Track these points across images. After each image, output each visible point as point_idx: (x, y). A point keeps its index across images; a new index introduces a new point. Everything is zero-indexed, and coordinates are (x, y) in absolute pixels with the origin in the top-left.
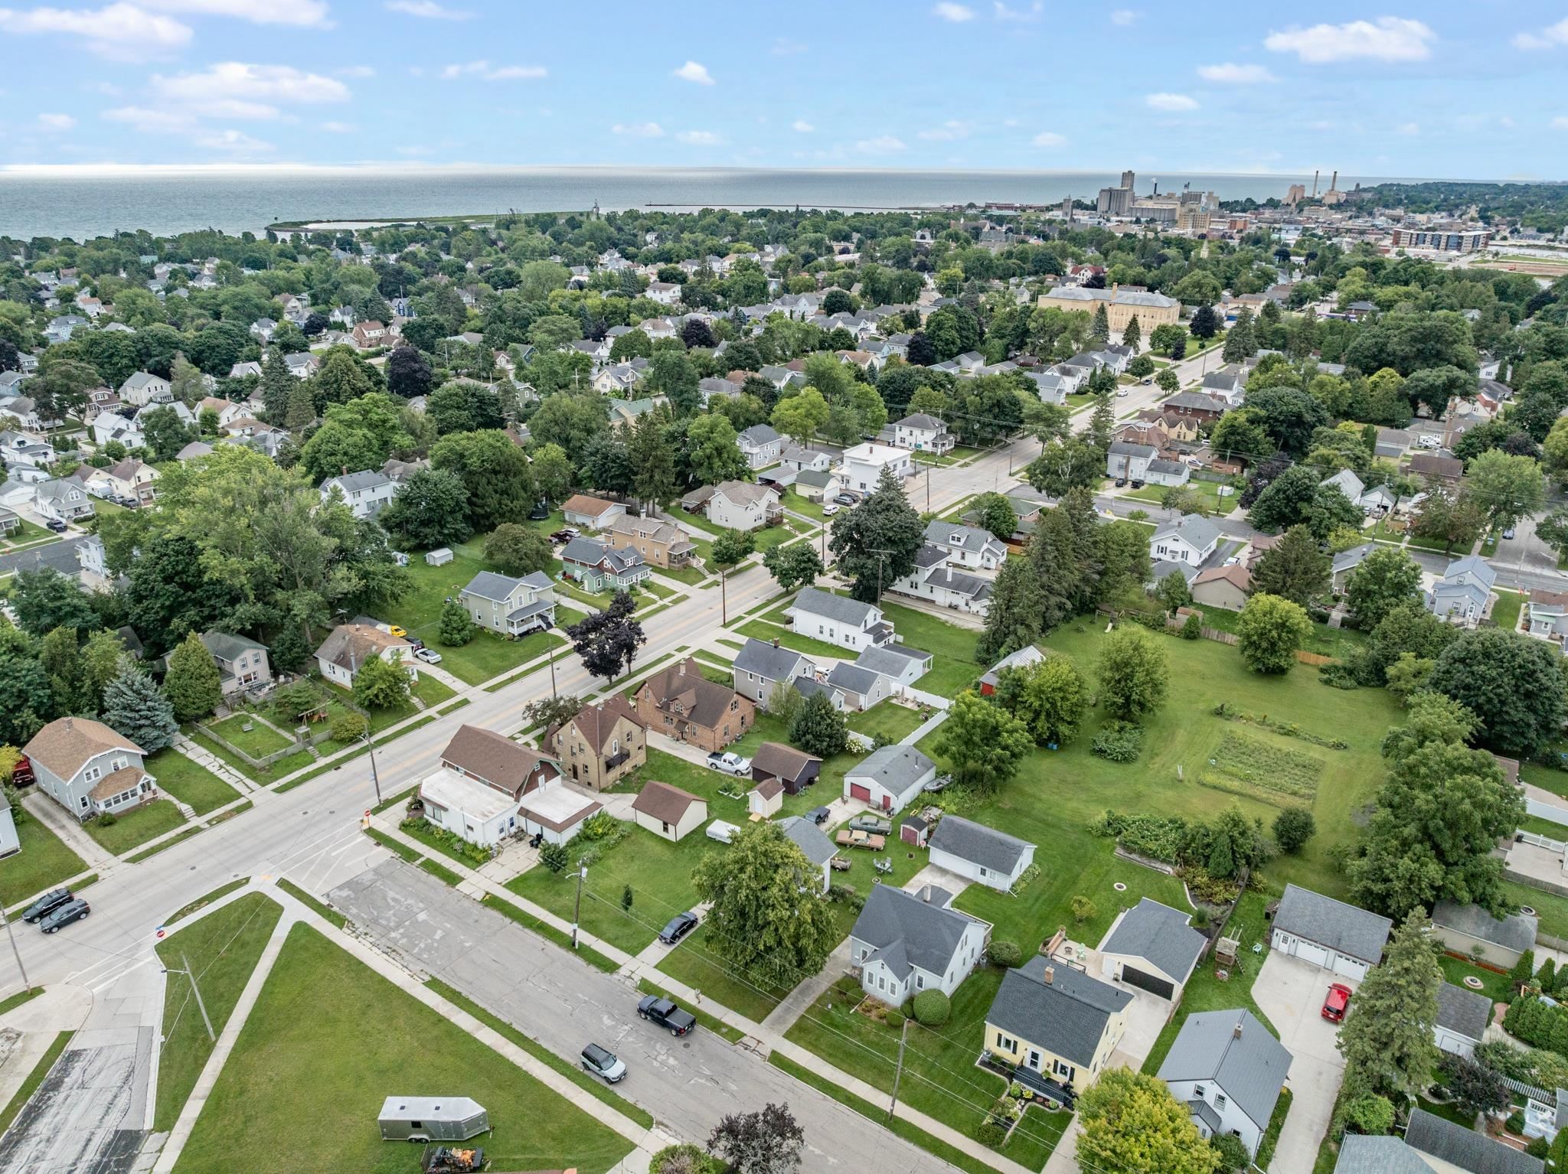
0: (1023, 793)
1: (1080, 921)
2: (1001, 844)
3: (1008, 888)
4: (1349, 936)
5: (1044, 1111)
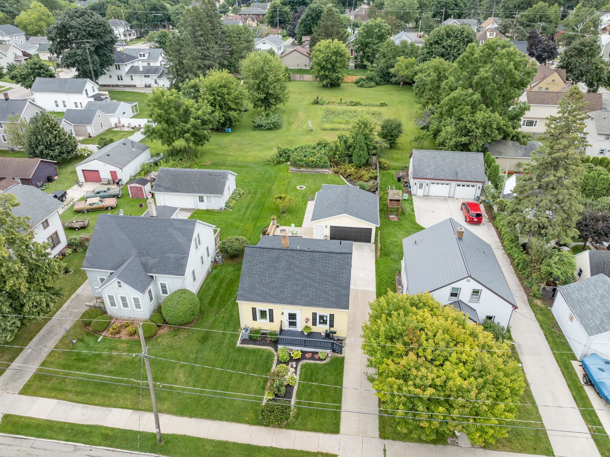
0: (215, 154)
1: (284, 212)
2: (210, 175)
3: (223, 205)
4: (462, 170)
5: (317, 364)
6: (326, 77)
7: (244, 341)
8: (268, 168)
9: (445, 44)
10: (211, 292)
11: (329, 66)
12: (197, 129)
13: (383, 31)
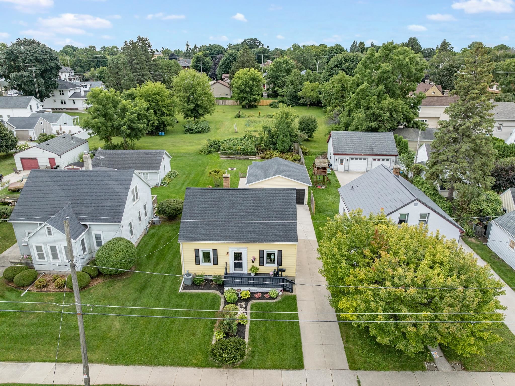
2: (147, 154)
3: (159, 182)
4: (376, 146)
5: (268, 303)
6: (245, 98)
7: (186, 287)
8: (200, 157)
9: (343, 66)
10: (150, 248)
11: (248, 89)
12: (134, 123)
13: (290, 66)
